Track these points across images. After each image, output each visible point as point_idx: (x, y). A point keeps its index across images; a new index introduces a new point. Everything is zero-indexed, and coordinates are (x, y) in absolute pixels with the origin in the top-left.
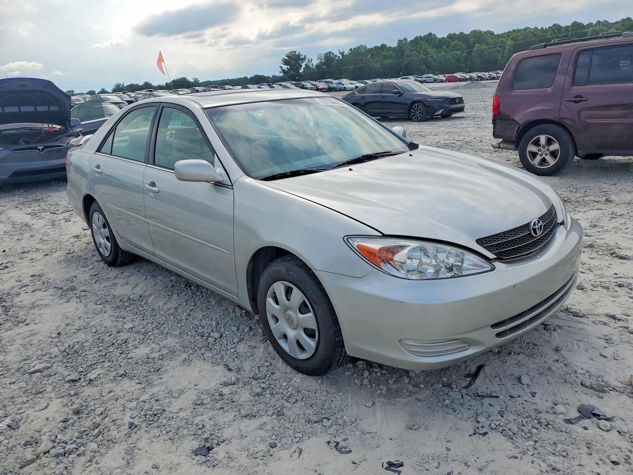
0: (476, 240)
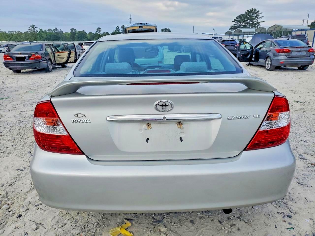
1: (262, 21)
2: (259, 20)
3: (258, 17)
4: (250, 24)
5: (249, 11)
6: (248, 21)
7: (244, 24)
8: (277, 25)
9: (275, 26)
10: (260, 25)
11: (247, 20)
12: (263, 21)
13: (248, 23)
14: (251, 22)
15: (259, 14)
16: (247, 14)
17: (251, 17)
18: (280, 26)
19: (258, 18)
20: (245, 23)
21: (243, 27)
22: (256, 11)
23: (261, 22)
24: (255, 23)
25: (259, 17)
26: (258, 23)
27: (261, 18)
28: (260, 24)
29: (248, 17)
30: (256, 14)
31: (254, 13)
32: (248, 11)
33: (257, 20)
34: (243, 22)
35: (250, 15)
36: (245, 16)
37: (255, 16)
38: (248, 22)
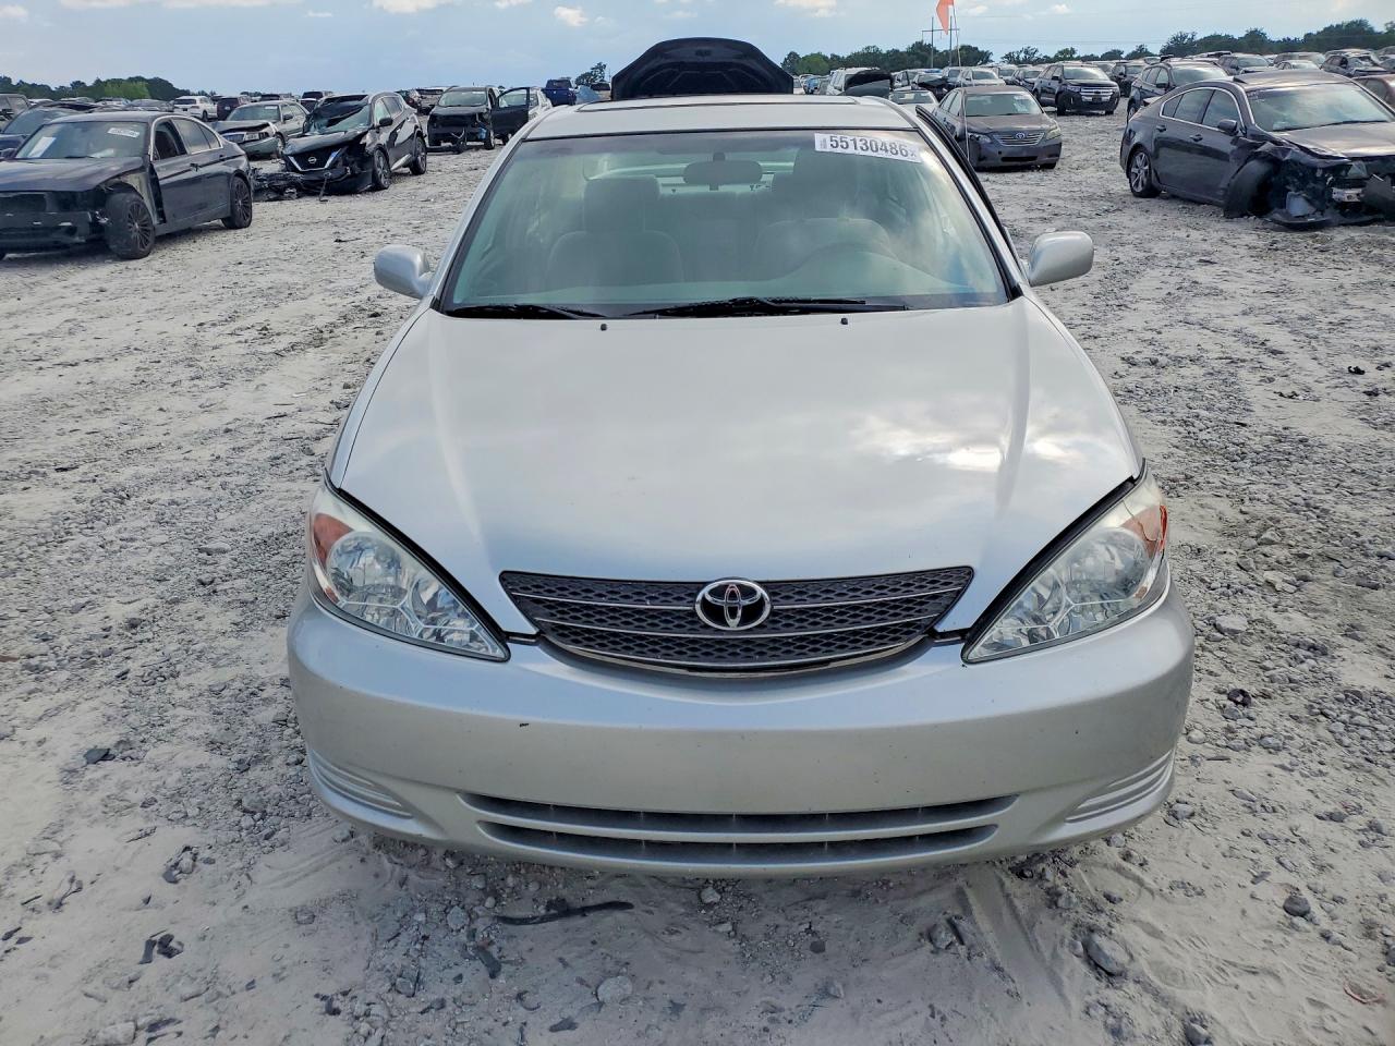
0: (504, 572)
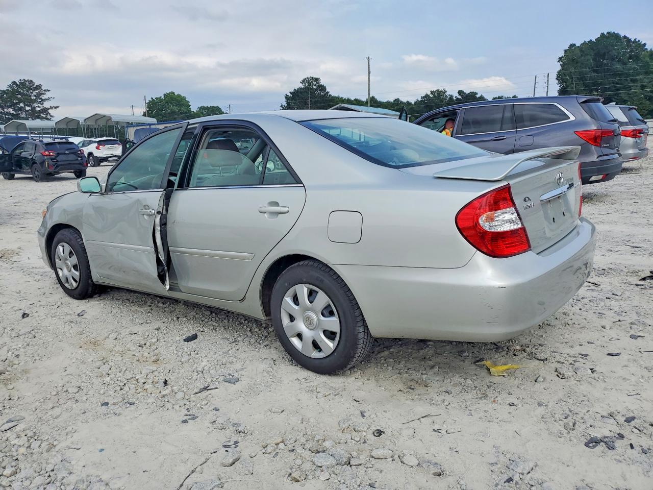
1: (52, 106)
2: (46, 105)
3: (41, 97)
4: (28, 111)
5: (18, 83)
6: (22, 105)
7: (11, 111)
8: (100, 115)
9: (97, 117)
10: (50, 114)
11: (19, 103)
12: (55, 106)
13: (21, 109)
14: (30, 108)
15: (43, 92)
16: (14, 89)
17: (26, 97)
18: (105, 116)
19: (42, 100)
20: (14, 110)
21: (10, 117)
22: (34, 86)
23: (51, 108)
24: (38, 109)
25: (44, 97)
26: (46, 110)
27: (48, 99)
28: (50, 111)
29: (19, 96)
30: (36, 92)
31: (31, 89)
32: (14, 83)
33: (39, 103)
34: (11, 107)
35: (22, 92)
36: (10, 95)
37: (35, 96)
38: (22, 107)
